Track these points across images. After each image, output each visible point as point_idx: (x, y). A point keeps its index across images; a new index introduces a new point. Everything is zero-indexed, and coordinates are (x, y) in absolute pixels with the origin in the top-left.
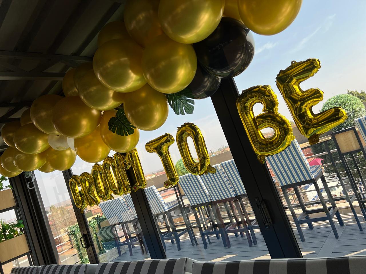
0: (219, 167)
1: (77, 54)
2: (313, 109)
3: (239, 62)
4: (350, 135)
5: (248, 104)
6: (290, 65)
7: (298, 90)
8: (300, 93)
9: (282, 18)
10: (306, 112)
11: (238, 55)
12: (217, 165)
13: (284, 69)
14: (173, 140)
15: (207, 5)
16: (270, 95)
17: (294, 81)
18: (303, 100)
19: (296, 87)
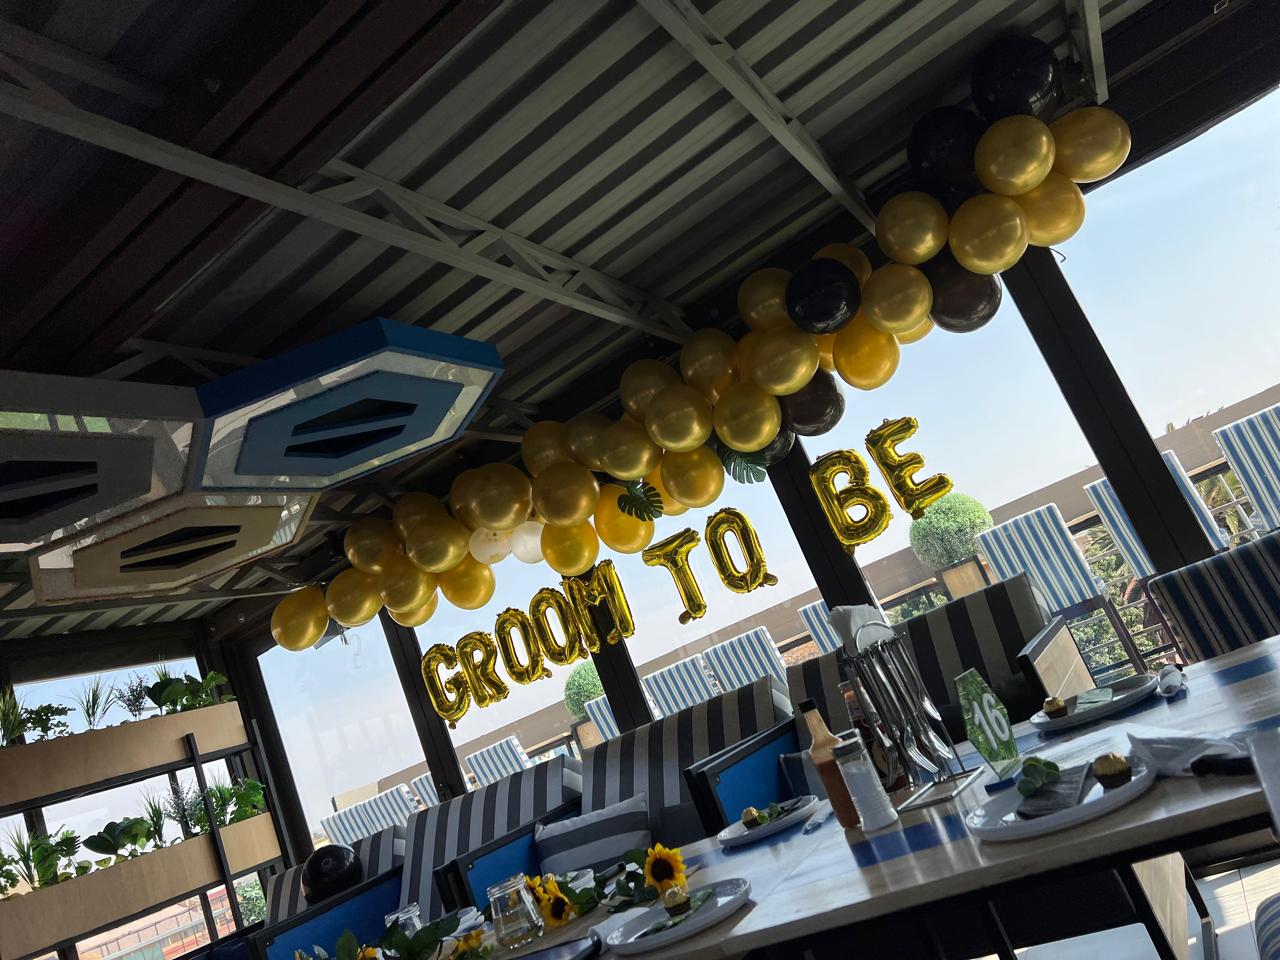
0: (702, 662)
1: (520, 399)
2: (914, 477)
3: (828, 418)
4: (970, 569)
5: (827, 475)
6: (882, 423)
7: (893, 454)
8: (897, 459)
9: (881, 375)
10: (905, 481)
11: (829, 410)
12: (694, 656)
13: (875, 429)
14: (699, 540)
15: (805, 356)
16: (857, 461)
17: (889, 442)
18: (901, 466)
19: (891, 450)
